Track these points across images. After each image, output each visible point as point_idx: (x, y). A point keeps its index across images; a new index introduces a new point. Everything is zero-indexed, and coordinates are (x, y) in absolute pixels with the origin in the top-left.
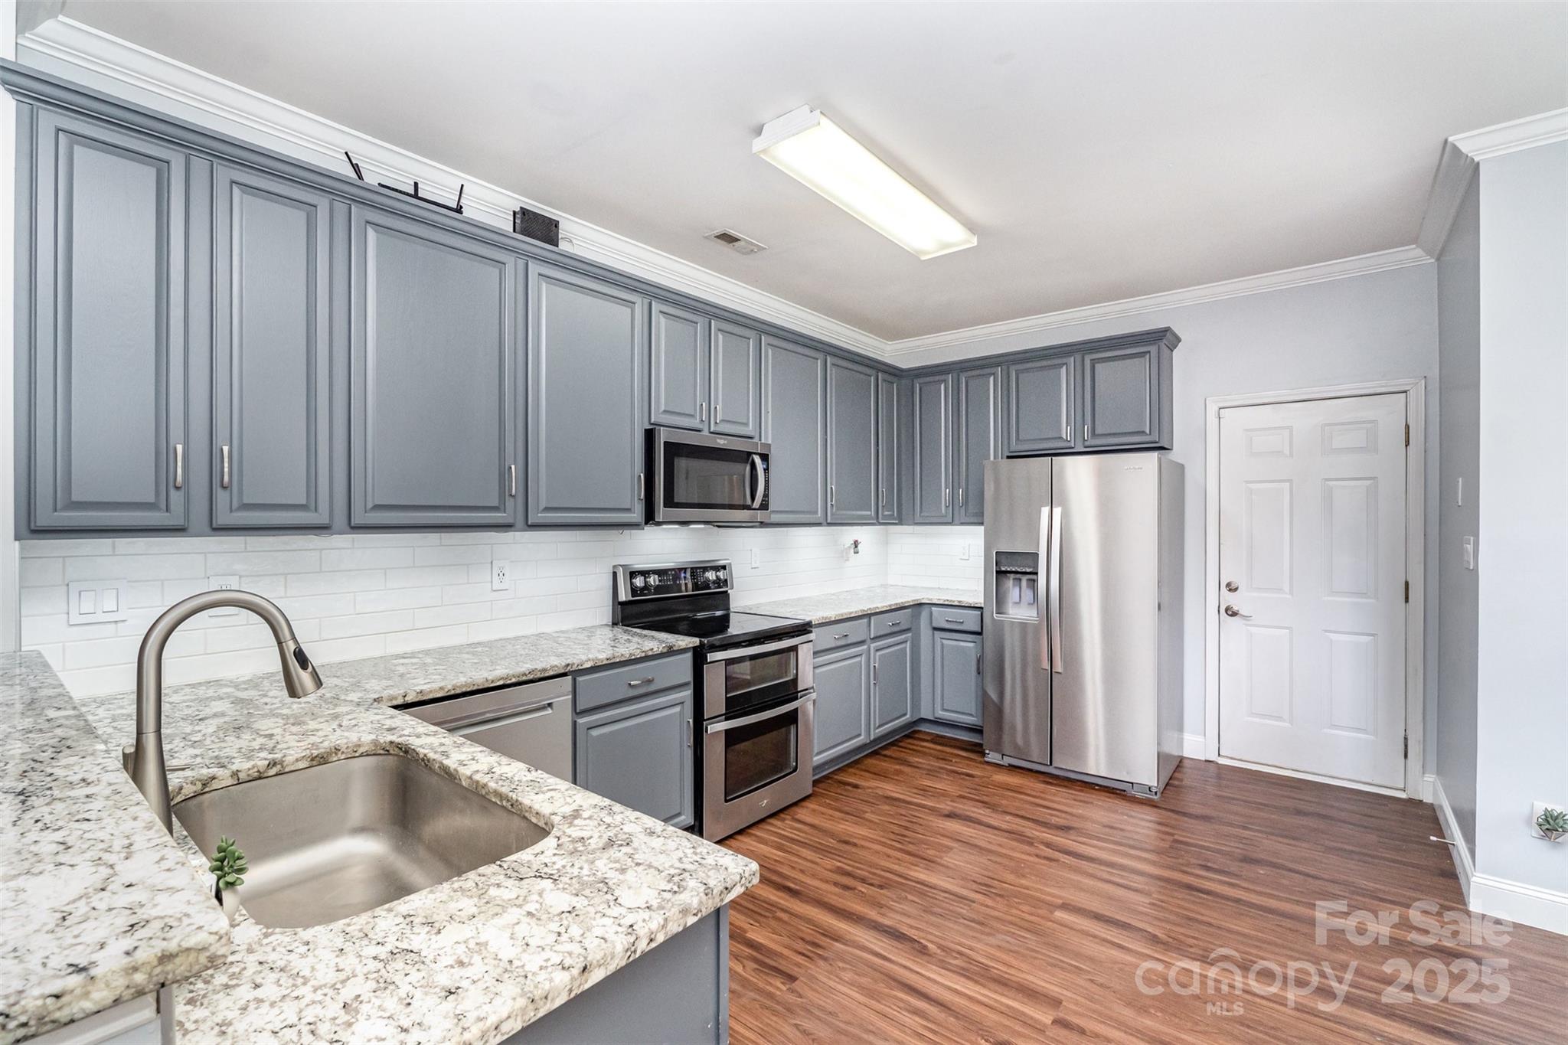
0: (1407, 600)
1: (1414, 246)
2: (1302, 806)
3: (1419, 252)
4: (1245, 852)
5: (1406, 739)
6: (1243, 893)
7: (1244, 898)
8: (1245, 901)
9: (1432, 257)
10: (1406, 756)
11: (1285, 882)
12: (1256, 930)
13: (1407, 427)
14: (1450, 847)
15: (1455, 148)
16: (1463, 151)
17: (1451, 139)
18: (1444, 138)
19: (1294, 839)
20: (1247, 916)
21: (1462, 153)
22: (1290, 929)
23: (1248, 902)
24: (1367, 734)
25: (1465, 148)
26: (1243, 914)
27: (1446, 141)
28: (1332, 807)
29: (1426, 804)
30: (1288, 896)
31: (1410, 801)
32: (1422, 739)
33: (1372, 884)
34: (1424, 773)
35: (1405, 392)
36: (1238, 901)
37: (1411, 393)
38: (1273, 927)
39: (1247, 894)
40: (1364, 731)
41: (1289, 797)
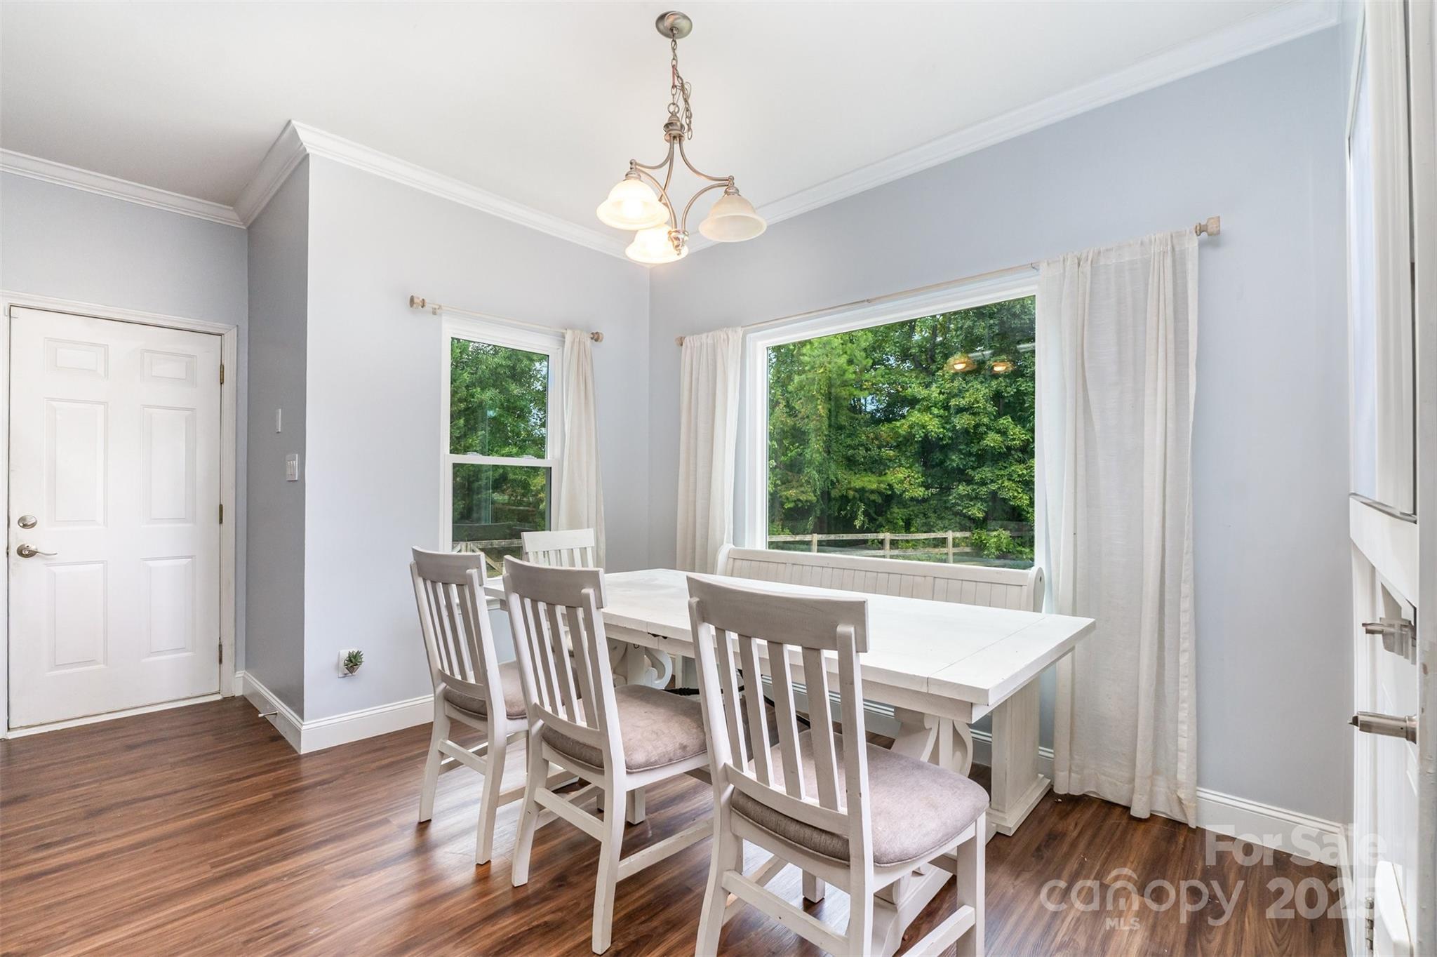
0: (221, 521)
1: (231, 208)
2: (130, 741)
3: (234, 215)
4: (87, 808)
5: (220, 646)
6: (107, 845)
7: (110, 849)
8: (109, 852)
9: (244, 224)
10: (221, 661)
11: (145, 812)
12: (136, 869)
13: (222, 367)
14: (270, 719)
15: (295, 132)
16: (301, 138)
17: (293, 122)
18: (288, 119)
19: (132, 772)
20: (121, 862)
21: (299, 139)
22: (170, 848)
23: (115, 850)
24: (188, 651)
25: (303, 135)
26: (112, 865)
27: (289, 122)
28: (161, 730)
29: (238, 697)
30: (155, 822)
31: (225, 699)
32: (234, 641)
33: (225, 773)
34: (235, 672)
35: (220, 335)
36: (101, 856)
37: (226, 337)
38: (154, 856)
39: (110, 844)
40: (183, 649)
41: (115, 739)
